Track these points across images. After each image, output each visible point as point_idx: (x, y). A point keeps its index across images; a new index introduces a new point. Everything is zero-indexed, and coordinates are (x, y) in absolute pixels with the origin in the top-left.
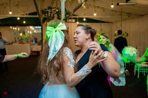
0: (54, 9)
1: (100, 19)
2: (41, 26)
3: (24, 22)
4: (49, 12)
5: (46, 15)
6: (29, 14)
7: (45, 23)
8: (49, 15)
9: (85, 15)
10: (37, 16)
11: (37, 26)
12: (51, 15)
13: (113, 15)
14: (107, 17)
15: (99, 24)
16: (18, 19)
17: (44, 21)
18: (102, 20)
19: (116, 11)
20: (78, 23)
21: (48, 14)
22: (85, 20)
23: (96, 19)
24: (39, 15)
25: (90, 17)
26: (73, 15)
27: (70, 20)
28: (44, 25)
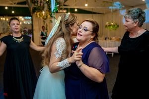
1: (91, 10)
2: (32, 16)
3: (13, 12)
5: (36, 4)
6: (18, 4)
7: (35, 13)
8: (39, 5)
9: (76, 5)
10: (27, 6)
11: (27, 16)
12: (41, 4)
13: (104, 6)
14: (98, 8)
15: (91, 15)
16: (6, 8)
18: (94, 11)
19: (107, 2)
20: (69, 13)
21: (37, 4)
22: (76, 10)
23: (87, 10)
24: (28, 5)
25: (81, 7)
26: (64, 5)
27: (61, 11)
28: (34, 16)
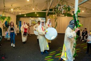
0: (62, 6)
3: (38, 15)
4: (59, 8)
15: (79, 18)
17: (48, 15)
20: (66, 16)
